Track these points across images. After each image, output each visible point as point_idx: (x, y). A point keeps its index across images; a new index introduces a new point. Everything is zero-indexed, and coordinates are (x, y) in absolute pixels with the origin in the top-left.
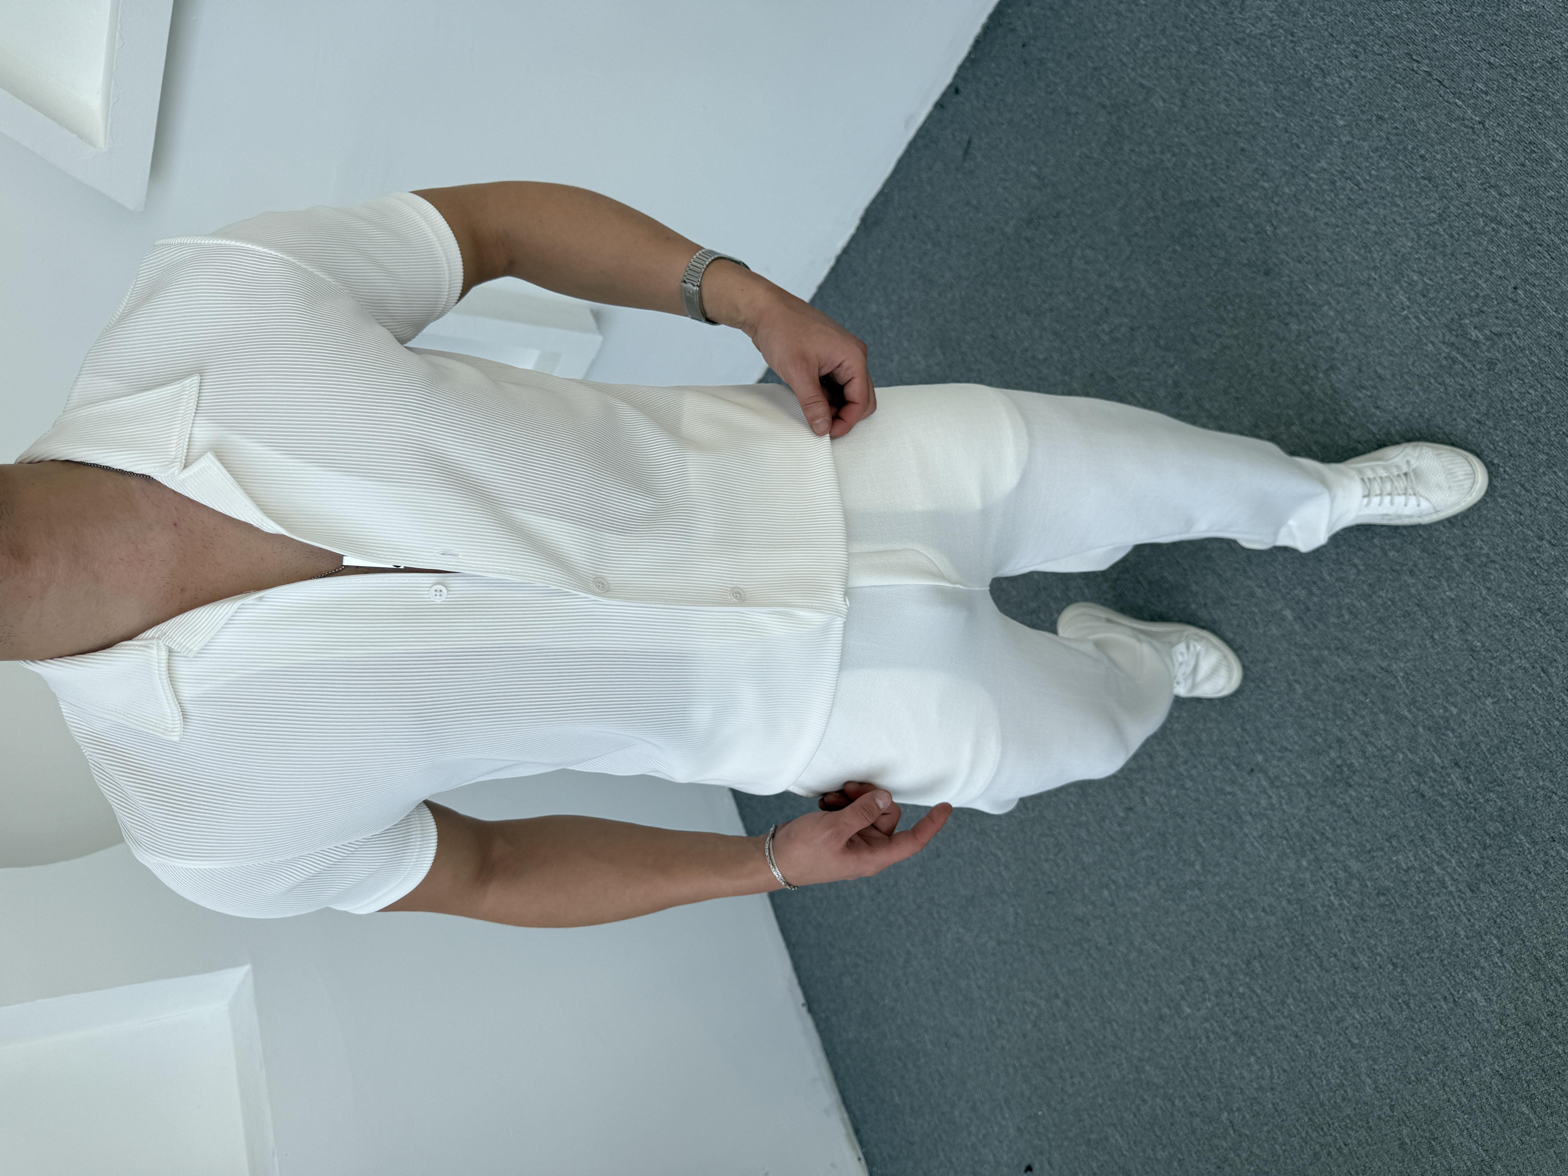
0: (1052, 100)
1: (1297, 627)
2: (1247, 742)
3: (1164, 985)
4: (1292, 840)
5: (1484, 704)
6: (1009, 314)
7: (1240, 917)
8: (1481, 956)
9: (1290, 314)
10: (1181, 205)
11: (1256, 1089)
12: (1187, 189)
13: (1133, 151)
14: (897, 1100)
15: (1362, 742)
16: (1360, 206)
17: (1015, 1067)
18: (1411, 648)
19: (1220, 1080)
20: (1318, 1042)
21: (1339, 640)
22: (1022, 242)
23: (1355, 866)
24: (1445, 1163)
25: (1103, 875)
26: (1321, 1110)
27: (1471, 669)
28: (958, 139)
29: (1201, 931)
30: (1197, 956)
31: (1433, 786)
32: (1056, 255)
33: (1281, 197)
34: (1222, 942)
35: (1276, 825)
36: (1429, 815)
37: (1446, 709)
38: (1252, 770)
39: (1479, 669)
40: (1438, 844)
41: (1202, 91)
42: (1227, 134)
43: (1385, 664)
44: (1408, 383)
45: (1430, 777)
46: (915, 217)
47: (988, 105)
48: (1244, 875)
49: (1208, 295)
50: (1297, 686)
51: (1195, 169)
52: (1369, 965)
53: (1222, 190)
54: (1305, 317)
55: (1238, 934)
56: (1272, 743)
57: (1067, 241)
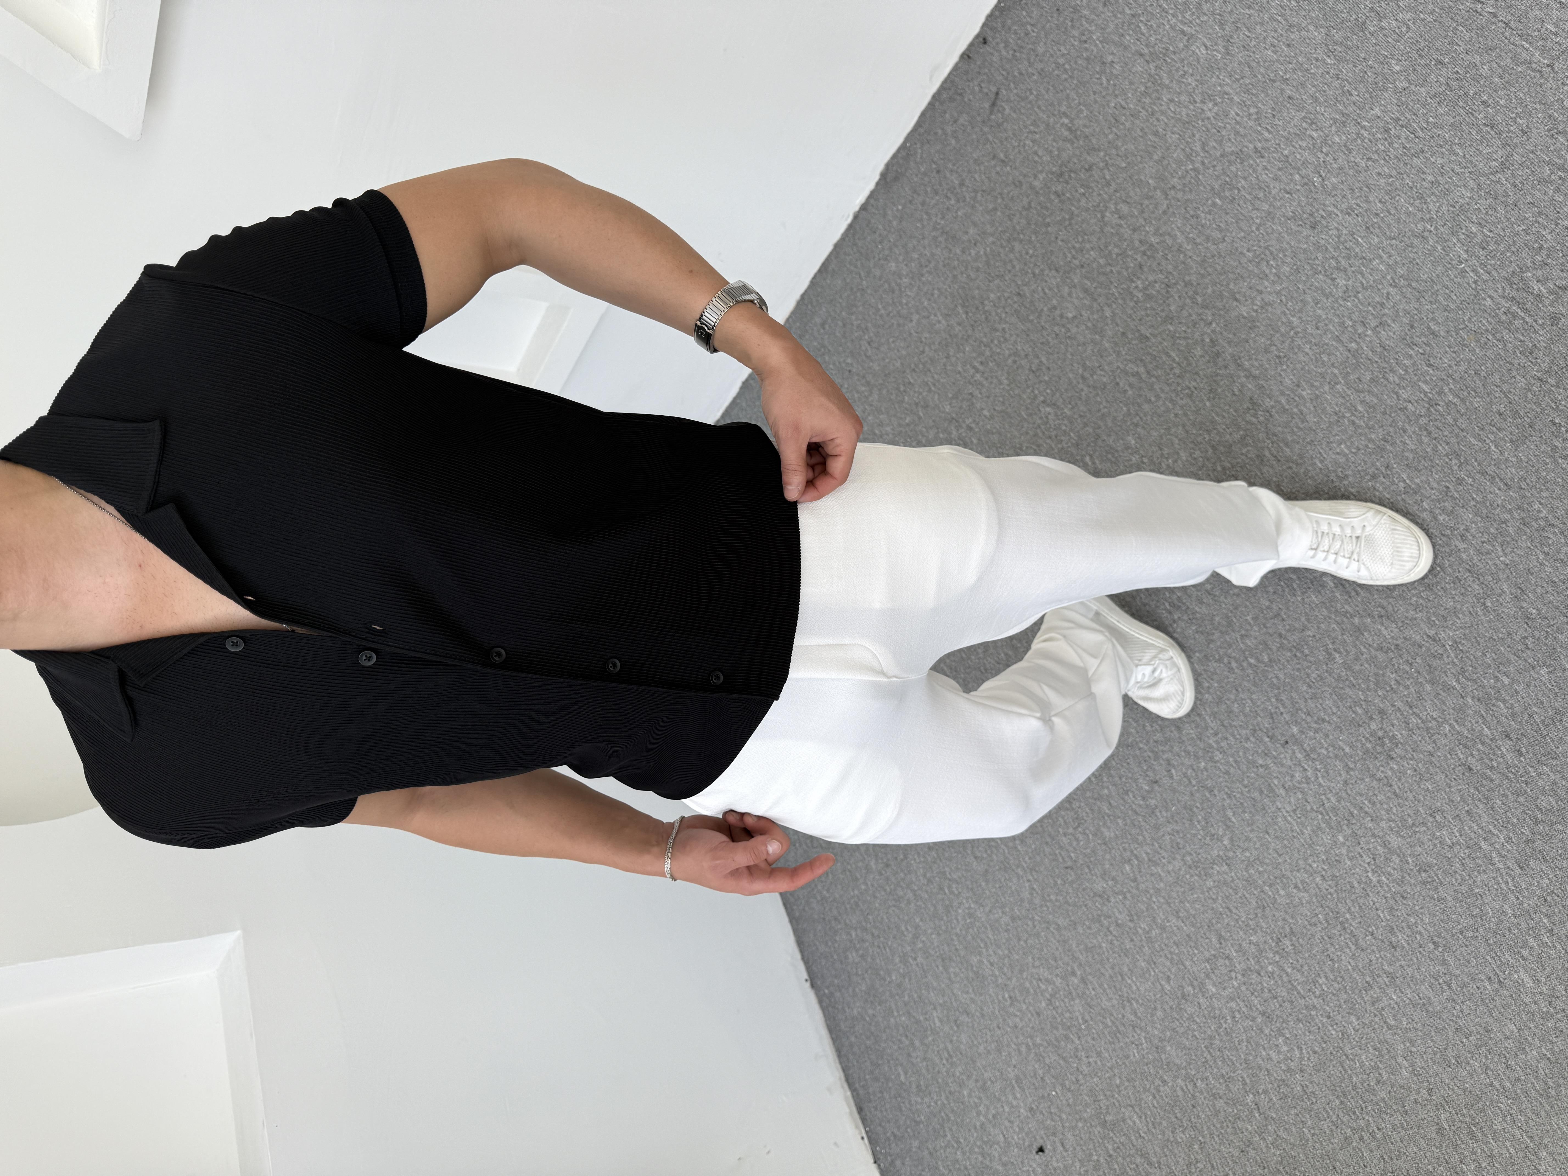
0: (1086, 49)
1: (1338, 594)
2: (1282, 713)
3: (1187, 963)
4: (1328, 814)
5: (1538, 673)
6: (1037, 272)
7: (1270, 893)
8: (1529, 935)
9: (1338, 269)
10: (1222, 156)
11: (1284, 1071)
12: (1230, 140)
13: (1172, 101)
14: (902, 1077)
15: (1405, 713)
16: (1416, 155)
17: (1027, 1045)
18: (1460, 616)
19: (1246, 1061)
20: (1351, 1023)
21: (1383, 608)
22: (1053, 197)
23: (1395, 841)
24: (1486, 1149)
25: (1125, 850)
26: (1353, 1093)
27: (1526, 638)
28: (986, 90)
29: (1228, 908)
30: (1223, 934)
31: (1482, 759)
32: (1087, 210)
33: (1330, 146)
34: (1251, 920)
35: (1311, 799)
36: (1477, 789)
37: (1497, 679)
38: (1287, 742)
39: (1533, 637)
40: (1485, 818)
41: (1248, 37)
42: (1274, 81)
43: (1432, 633)
44: (1464, 340)
45: (1478, 750)
46: (938, 172)
47: (1018, 54)
48: (1275, 850)
49: (1248, 251)
50: (1337, 656)
51: (1238, 118)
52: (1409, 944)
53: (1267, 140)
54: (1353, 272)
55: (1267, 910)
56: (1309, 714)
57: (1100, 195)
